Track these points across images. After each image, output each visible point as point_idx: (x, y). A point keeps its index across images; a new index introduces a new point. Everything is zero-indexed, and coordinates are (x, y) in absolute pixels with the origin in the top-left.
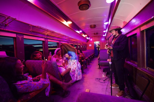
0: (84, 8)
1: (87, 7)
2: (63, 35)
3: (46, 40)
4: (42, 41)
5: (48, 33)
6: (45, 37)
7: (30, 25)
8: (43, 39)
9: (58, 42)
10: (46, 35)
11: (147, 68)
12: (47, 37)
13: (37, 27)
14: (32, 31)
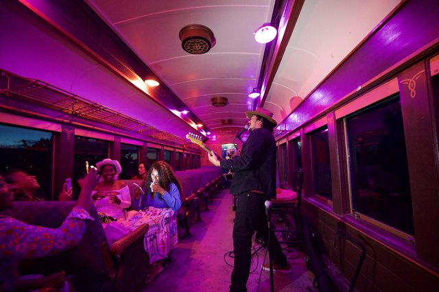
0: (197, 47)
1: (204, 46)
2: (130, 120)
3: (66, 130)
4: (51, 134)
5: (76, 107)
6: (65, 121)
7: (3, 74)
8: (54, 127)
9: (111, 138)
10: (67, 114)
11: (354, 213)
12: (71, 120)
13: (34, 84)
14: (10, 93)
